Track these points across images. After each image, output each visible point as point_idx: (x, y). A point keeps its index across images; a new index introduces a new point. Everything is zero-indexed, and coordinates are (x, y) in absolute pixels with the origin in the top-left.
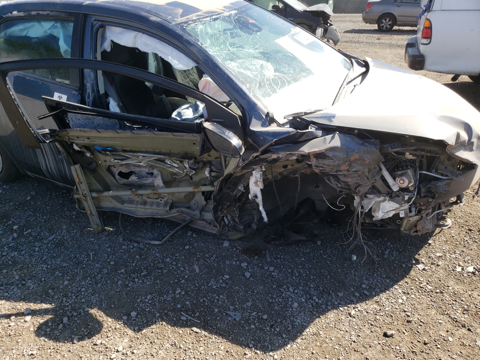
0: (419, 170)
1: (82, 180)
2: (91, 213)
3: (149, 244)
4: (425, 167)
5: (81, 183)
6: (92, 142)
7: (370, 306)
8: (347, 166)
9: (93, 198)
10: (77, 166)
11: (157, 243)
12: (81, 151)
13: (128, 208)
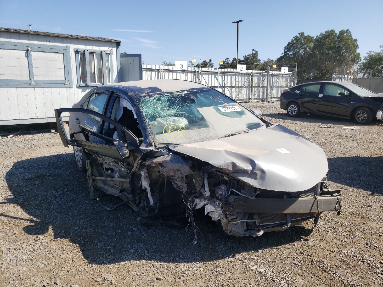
0: (232, 188)
1: (89, 169)
2: (90, 188)
3: (106, 209)
4: (235, 187)
5: (89, 170)
6: (90, 148)
7: (172, 265)
8: (173, 173)
9: (92, 179)
10: (88, 161)
11: (109, 209)
12: (88, 153)
13: (106, 188)
